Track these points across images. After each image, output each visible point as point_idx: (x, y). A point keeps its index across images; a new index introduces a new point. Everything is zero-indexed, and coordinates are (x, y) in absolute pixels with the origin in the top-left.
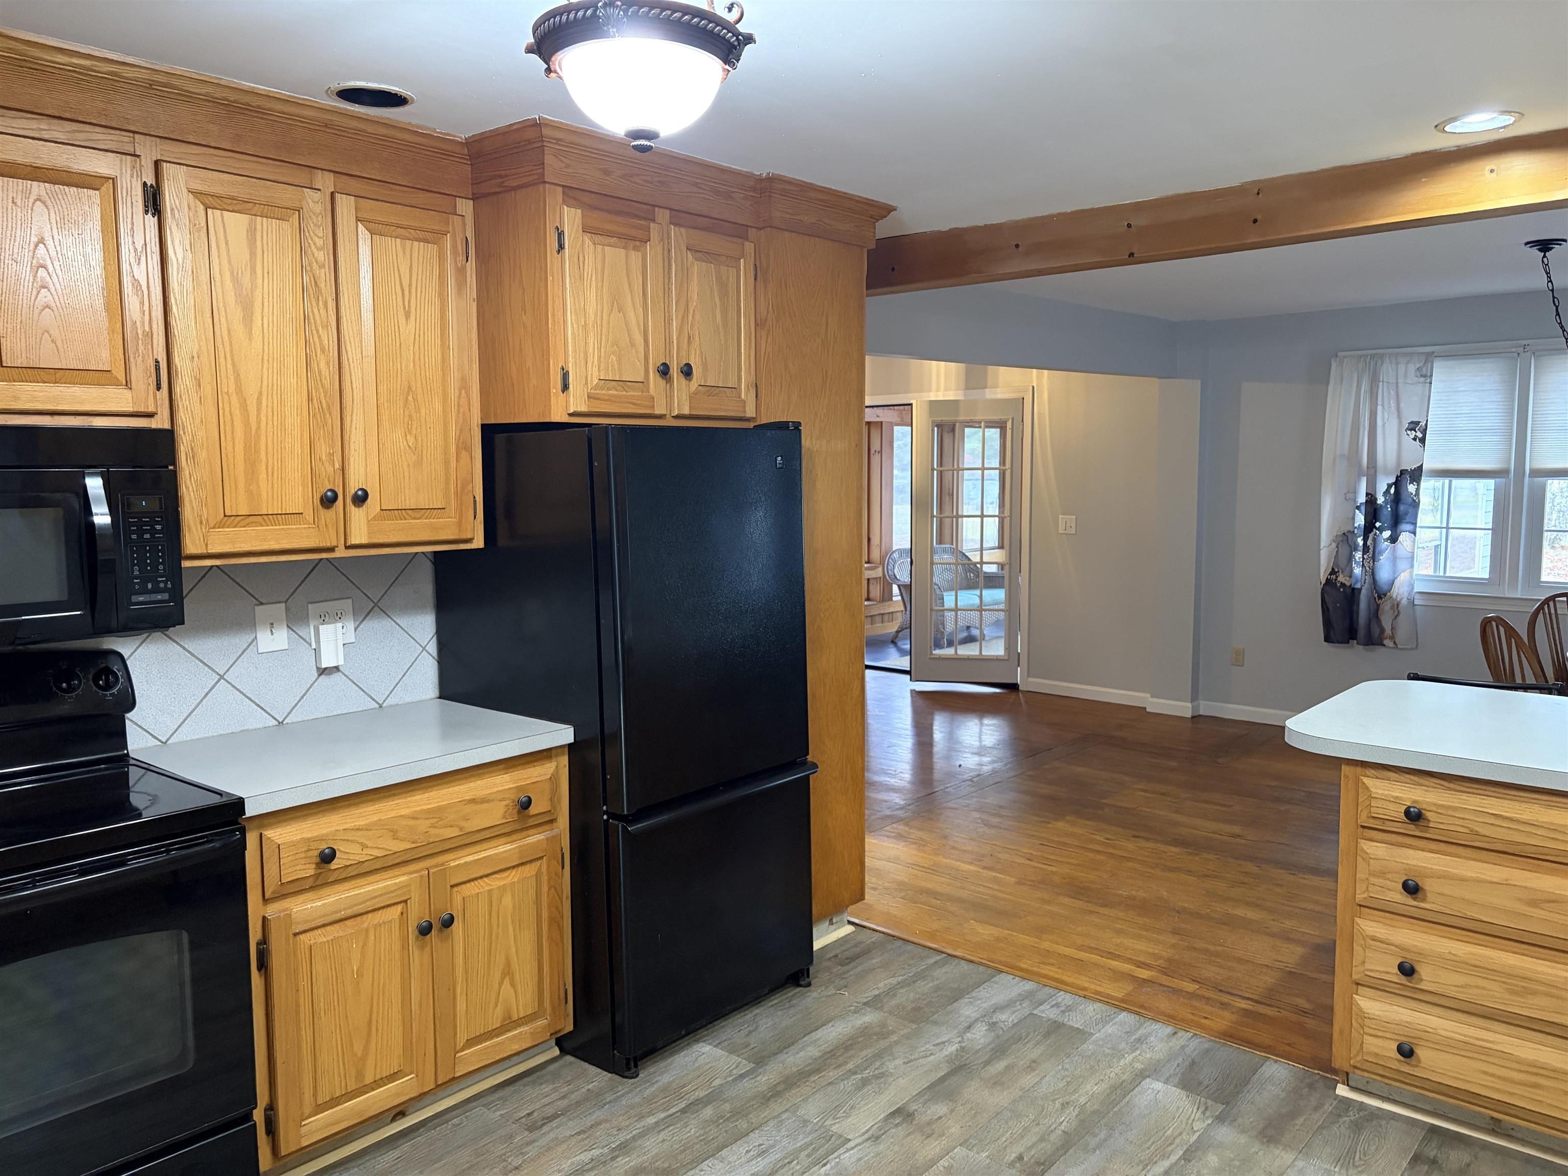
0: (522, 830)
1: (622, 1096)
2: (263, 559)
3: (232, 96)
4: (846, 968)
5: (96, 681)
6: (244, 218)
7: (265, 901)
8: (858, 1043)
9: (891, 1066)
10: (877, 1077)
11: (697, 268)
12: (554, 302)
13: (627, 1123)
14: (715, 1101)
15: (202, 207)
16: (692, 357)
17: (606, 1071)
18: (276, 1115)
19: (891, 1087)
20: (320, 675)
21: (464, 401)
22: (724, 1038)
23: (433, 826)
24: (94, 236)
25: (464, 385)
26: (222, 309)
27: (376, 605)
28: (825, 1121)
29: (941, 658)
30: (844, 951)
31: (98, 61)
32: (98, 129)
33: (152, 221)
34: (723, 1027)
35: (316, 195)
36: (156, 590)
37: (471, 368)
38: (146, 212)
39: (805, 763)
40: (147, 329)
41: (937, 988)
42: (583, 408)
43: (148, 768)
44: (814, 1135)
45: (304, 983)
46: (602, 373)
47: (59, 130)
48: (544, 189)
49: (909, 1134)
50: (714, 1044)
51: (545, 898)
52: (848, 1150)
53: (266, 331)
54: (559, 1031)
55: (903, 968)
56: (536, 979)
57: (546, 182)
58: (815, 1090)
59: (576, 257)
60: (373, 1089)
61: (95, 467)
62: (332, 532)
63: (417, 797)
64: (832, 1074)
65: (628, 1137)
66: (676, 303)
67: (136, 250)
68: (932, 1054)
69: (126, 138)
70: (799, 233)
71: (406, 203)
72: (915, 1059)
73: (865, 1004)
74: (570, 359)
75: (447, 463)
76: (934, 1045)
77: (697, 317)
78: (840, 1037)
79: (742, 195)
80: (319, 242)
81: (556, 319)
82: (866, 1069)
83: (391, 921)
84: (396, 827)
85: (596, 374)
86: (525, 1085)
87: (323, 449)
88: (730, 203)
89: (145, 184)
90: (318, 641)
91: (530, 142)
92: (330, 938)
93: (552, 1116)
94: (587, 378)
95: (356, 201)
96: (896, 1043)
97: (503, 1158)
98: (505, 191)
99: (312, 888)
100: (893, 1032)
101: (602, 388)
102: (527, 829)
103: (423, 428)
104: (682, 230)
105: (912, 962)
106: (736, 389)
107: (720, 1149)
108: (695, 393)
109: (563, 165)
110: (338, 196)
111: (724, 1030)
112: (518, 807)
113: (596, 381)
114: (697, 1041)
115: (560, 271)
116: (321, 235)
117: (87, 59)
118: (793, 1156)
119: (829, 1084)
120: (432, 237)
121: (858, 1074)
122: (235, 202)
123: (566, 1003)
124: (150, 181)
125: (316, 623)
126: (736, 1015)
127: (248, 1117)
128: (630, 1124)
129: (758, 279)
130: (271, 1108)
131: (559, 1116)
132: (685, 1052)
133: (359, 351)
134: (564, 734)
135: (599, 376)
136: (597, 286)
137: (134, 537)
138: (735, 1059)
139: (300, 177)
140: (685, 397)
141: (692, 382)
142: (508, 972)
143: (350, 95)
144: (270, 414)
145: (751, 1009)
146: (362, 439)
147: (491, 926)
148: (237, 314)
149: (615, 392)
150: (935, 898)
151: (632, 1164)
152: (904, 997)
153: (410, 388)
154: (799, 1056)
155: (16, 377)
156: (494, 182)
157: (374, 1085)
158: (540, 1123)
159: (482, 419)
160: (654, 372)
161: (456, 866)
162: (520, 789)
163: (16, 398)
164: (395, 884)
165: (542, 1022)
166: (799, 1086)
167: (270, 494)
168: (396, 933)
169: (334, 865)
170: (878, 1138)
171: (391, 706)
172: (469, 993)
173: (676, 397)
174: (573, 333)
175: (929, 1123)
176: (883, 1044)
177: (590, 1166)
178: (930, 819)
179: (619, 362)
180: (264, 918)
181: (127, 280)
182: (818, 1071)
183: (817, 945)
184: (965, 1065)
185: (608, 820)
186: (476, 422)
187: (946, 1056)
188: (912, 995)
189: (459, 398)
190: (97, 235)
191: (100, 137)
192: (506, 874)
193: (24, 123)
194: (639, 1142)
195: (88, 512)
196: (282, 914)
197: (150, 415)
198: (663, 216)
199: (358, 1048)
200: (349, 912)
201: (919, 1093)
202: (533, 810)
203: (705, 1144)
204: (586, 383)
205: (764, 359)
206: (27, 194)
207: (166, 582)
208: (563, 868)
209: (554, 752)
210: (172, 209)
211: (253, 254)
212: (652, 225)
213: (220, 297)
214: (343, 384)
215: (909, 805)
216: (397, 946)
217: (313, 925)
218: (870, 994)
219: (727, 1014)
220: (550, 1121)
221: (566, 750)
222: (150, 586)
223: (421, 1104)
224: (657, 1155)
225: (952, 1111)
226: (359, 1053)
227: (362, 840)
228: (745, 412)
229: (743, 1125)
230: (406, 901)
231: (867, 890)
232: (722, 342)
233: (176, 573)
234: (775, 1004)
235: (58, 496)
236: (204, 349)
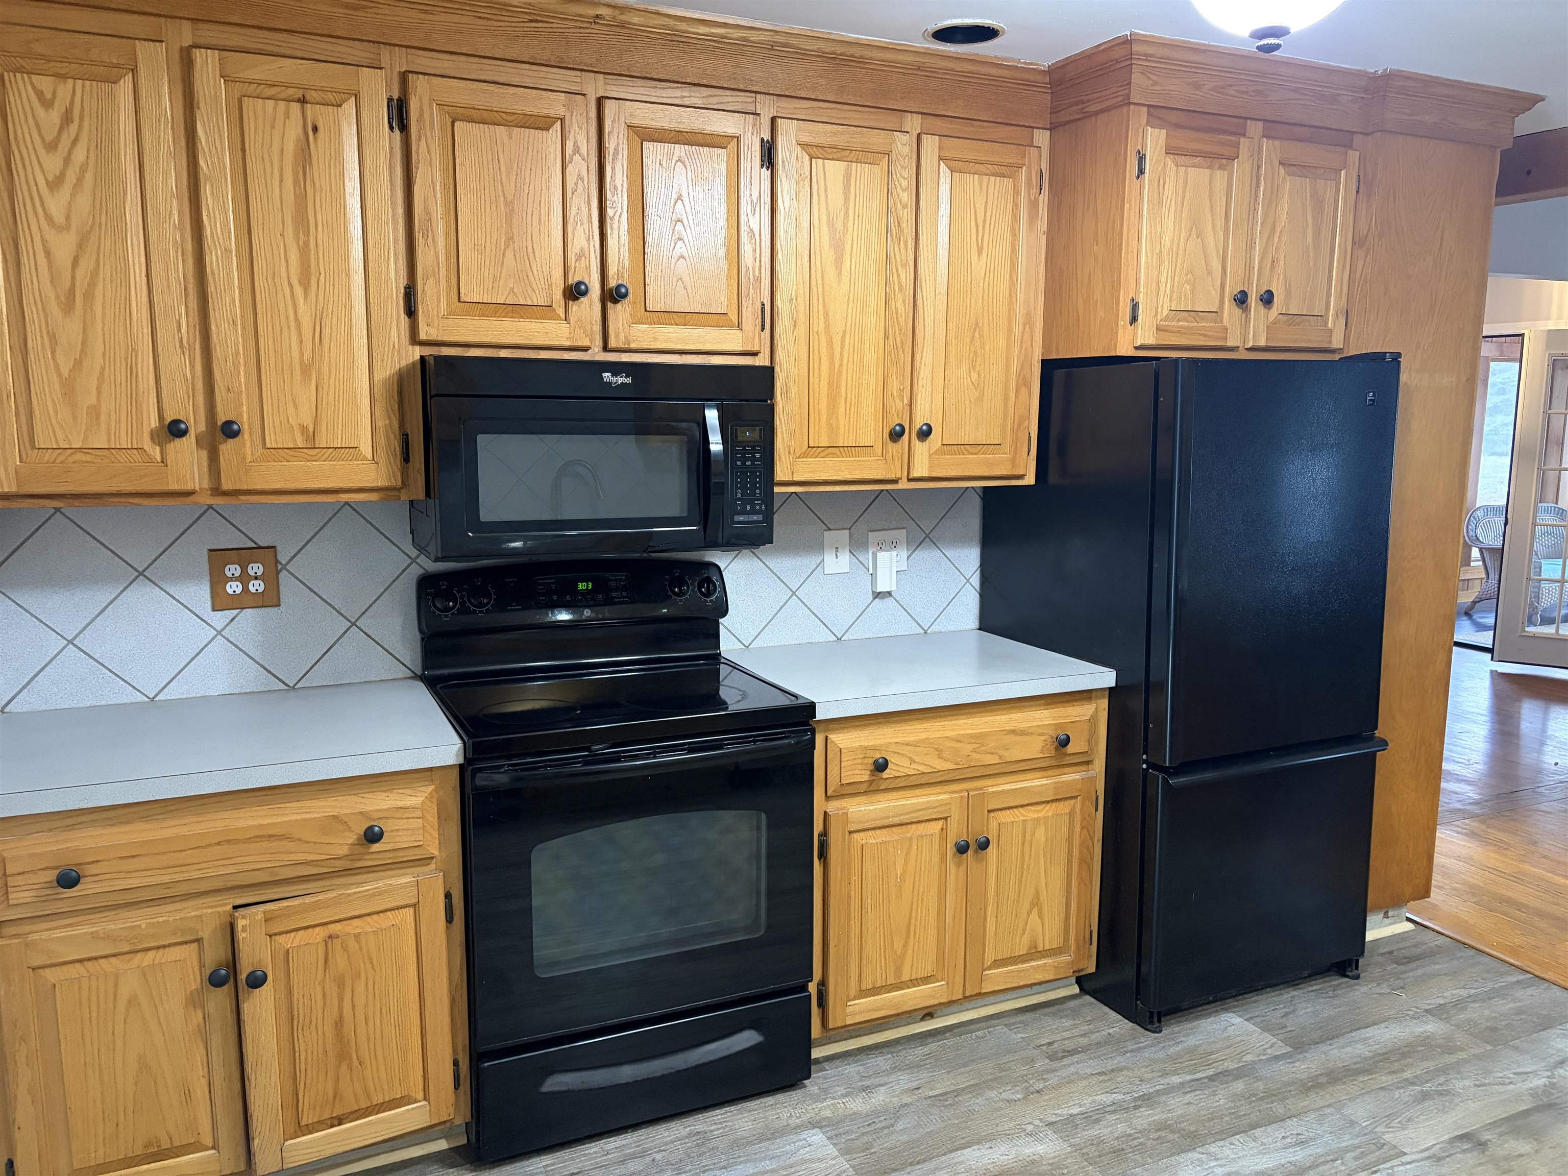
0: (1058, 767)
1: (1145, 1048)
2: (838, 488)
3: (840, 49)
4: (1403, 968)
5: (700, 586)
6: (842, 165)
7: (827, 797)
8: (1418, 1052)
9: (1459, 1085)
10: (1440, 1094)
11: (1289, 184)
12: (1129, 231)
13: (1150, 1076)
14: (1245, 1076)
15: (807, 158)
16: (1275, 283)
17: (1126, 1018)
18: (827, 991)
19: (1459, 1108)
20: (874, 599)
21: (1027, 336)
22: (1257, 1014)
23: (974, 751)
24: (721, 191)
25: (1028, 321)
26: (818, 253)
27: (927, 536)
28: (1376, 1127)
29: (1534, 637)
30: (1401, 949)
31: (731, 28)
32: (728, 93)
33: (766, 173)
34: (1255, 1002)
35: (905, 138)
36: (753, 512)
37: (1036, 301)
38: (762, 166)
39: (1372, 737)
40: (757, 274)
41: (1520, 1011)
42: (1151, 341)
43: (735, 667)
44: (1364, 1139)
45: (855, 878)
46: (1174, 304)
47: (697, 96)
48: (1128, 111)
49: (1480, 1164)
50: (1246, 1017)
51: (1077, 836)
52: (1403, 1164)
53: (853, 272)
54: (1082, 970)
55: (1476, 981)
56: (1063, 915)
57: (1130, 103)
58: (1364, 1091)
59: (1157, 181)
60: (909, 987)
61: (711, 400)
62: (898, 464)
63: (962, 722)
64: (1385, 1079)
65: (1151, 1090)
66: (1262, 224)
67: (752, 201)
68: (1511, 1083)
69: (748, 98)
70: (1416, 136)
71: (986, 138)
72: (1489, 1084)
73: (1427, 1011)
74: (1142, 290)
75: (1006, 399)
76: (1515, 1074)
77: (1284, 239)
78: (1395, 1040)
79: (1350, 98)
80: (904, 183)
81: (1130, 249)
82: (1427, 1082)
83: (932, 835)
84: (941, 747)
85: (1166, 304)
86: (1045, 1015)
87: (894, 385)
88: (1335, 107)
89: (762, 140)
90: (875, 567)
91: (1117, 61)
92: (879, 841)
93: (1072, 1050)
94: (1157, 309)
95: (940, 141)
96: (1466, 1061)
97: (1024, 1079)
98: (1084, 118)
99: (866, 793)
100: (1461, 1049)
101: (1172, 320)
102: (1063, 766)
103: (987, 364)
104: (1277, 142)
105: (1486, 975)
106: (1323, 317)
107: (1253, 1127)
108: (1274, 323)
109: (1151, 82)
110: (924, 137)
111: (1256, 1005)
112: (1056, 744)
113: (1166, 312)
114: (1227, 1010)
115: (1138, 198)
116: (906, 176)
117: (724, 27)
118: (1340, 1154)
119: (1382, 1088)
120: (1007, 171)
121: (1417, 1085)
122: (835, 150)
123: (1091, 944)
124: (767, 136)
125: (874, 549)
126: (1269, 993)
127: (804, 988)
128: (1154, 1078)
129: (1361, 191)
130: (823, 984)
131: (1080, 1052)
132: (1212, 1018)
133: (932, 288)
134: (1106, 678)
135: (1171, 306)
136: (1175, 212)
137: (739, 463)
138: (1269, 1038)
139: (890, 121)
140: (1262, 327)
141: (1272, 311)
142: (1036, 903)
143: (946, 35)
144: (851, 351)
145: (1287, 990)
146: (929, 376)
147: (1023, 855)
148: (829, 255)
149: (1186, 324)
150: (1519, 910)
151: (1156, 1118)
152: (1476, 1013)
153: (977, 324)
154: (1344, 1051)
155: (656, 320)
156: (1075, 108)
157: (910, 984)
158: (1060, 1055)
159: (1043, 354)
160: (1230, 301)
161: (994, 792)
162: (1058, 726)
163: (655, 339)
164: (937, 800)
165: (1065, 958)
166: (1344, 1083)
167: (847, 427)
168: (936, 846)
169: (886, 774)
170: (1439, 1159)
171: (934, 633)
172: (999, 916)
173: (1252, 329)
174: (1147, 263)
175: (1506, 1158)
176: (1449, 1059)
177: (1112, 1108)
178: (1514, 820)
179: (1193, 290)
180: (825, 813)
181: (744, 229)
182: (1367, 1071)
183: (1370, 936)
184: (1556, 1104)
185: (1147, 769)
186: (1037, 356)
187: (1531, 1089)
188: (1486, 1012)
189: (1023, 333)
190: (722, 190)
191: (730, 99)
192: (1040, 807)
193: (670, 93)
194: (1163, 1098)
195: (706, 442)
196: (840, 812)
197: (755, 354)
198: (1255, 128)
199: (898, 946)
200: (896, 820)
201: (1494, 1122)
202: (1070, 749)
203: (1236, 1118)
204: (1156, 315)
205: (1359, 282)
206: (670, 156)
207: (760, 505)
208: (1096, 810)
209: (1094, 694)
210: (783, 162)
211: (847, 198)
212: (1242, 140)
213: (817, 243)
214: (916, 322)
215: (1487, 801)
216: (936, 859)
217: (867, 825)
218: (1433, 1001)
219: (1259, 990)
220: (1071, 1055)
221: (1107, 693)
222: (748, 507)
223: (949, 1010)
224: (1182, 1116)
225: (1537, 1151)
226: (899, 953)
227: (911, 755)
228: (1330, 342)
229: (1279, 1109)
230: (946, 819)
231: (1433, 888)
232: (1311, 265)
233: (769, 497)
234: (1316, 990)
235: (684, 425)
236: (801, 291)
